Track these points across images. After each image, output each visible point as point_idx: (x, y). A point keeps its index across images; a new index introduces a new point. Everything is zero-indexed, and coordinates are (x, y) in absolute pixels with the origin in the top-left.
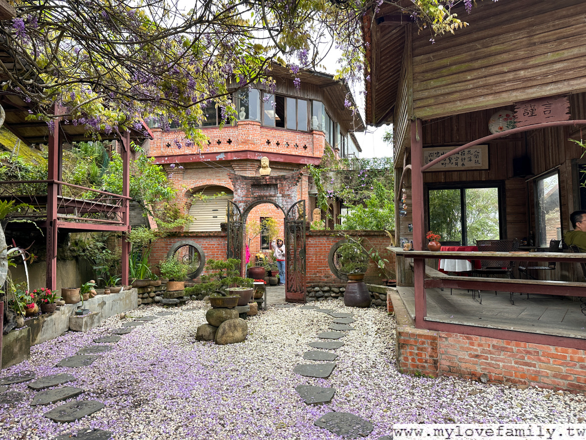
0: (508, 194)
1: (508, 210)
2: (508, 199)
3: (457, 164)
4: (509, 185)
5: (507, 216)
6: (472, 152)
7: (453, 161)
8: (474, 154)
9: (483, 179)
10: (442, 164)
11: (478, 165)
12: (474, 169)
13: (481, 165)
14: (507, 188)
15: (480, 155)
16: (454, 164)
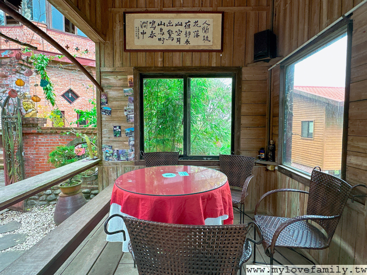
0: (245, 87)
1: (244, 109)
2: (244, 94)
3: (179, 40)
4: (247, 74)
5: (242, 117)
6: (200, 23)
7: (174, 36)
8: (202, 26)
9: (214, 65)
10: (160, 39)
11: (207, 43)
12: (201, 48)
13: (211, 43)
14: (243, 79)
15: (211, 28)
16: (175, 40)
